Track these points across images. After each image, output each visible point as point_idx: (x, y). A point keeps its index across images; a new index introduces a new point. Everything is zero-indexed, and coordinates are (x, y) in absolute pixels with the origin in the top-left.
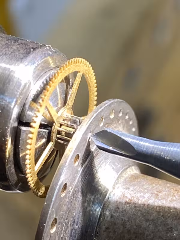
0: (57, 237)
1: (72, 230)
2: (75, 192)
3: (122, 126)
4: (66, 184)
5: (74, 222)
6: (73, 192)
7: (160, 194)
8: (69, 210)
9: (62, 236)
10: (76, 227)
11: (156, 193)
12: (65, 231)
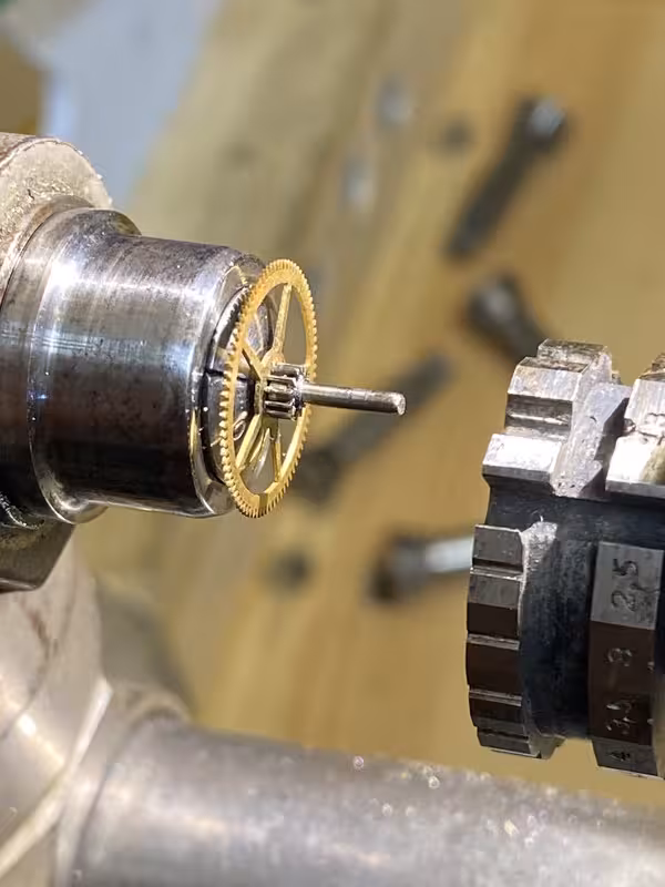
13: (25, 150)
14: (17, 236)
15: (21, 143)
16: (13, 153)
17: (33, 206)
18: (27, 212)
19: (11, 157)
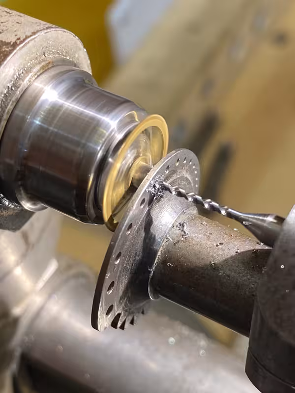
0: (121, 266)
1: (134, 260)
2: (139, 229)
3: (185, 171)
4: (132, 224)
5: (136, 254)
6: (138, 229)
7: (212, 237)
8: (133, 245)
9: (125, 265)
10: (137, 258)
11: (208, 234)
12: (128, 261)
13: (45, 33)
14: (30, 74)
15: (44, 29)
16: (39, 34)
17: (44, 61)
18: (40, 63)
19: (37, 35)
